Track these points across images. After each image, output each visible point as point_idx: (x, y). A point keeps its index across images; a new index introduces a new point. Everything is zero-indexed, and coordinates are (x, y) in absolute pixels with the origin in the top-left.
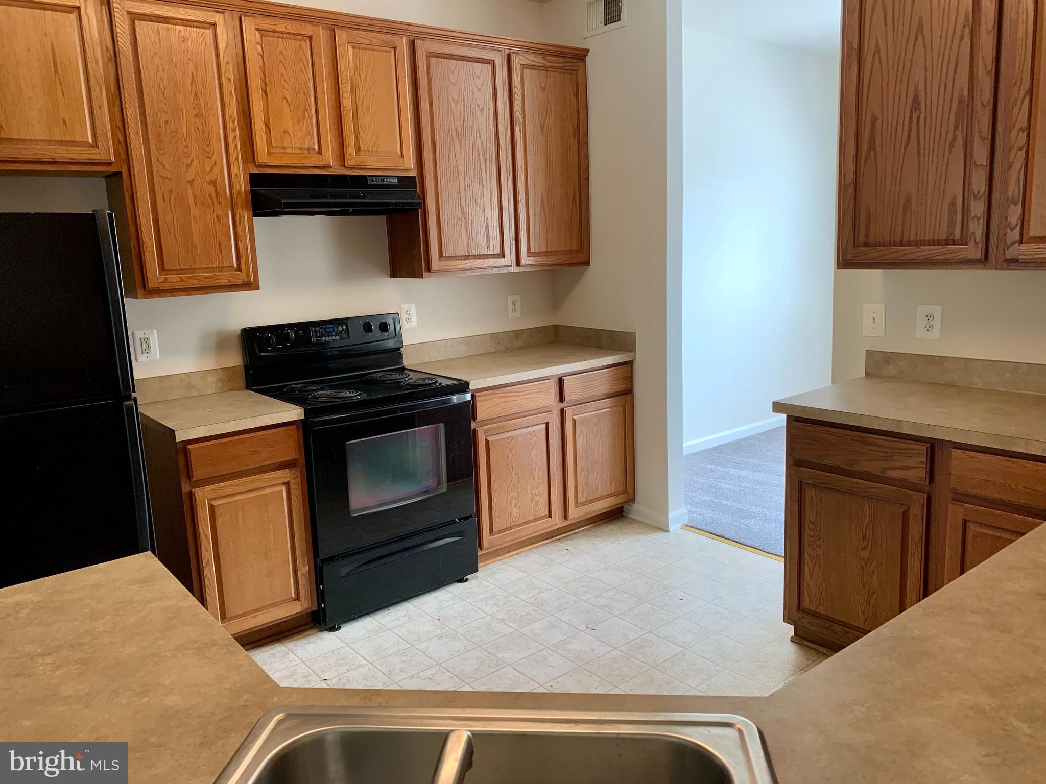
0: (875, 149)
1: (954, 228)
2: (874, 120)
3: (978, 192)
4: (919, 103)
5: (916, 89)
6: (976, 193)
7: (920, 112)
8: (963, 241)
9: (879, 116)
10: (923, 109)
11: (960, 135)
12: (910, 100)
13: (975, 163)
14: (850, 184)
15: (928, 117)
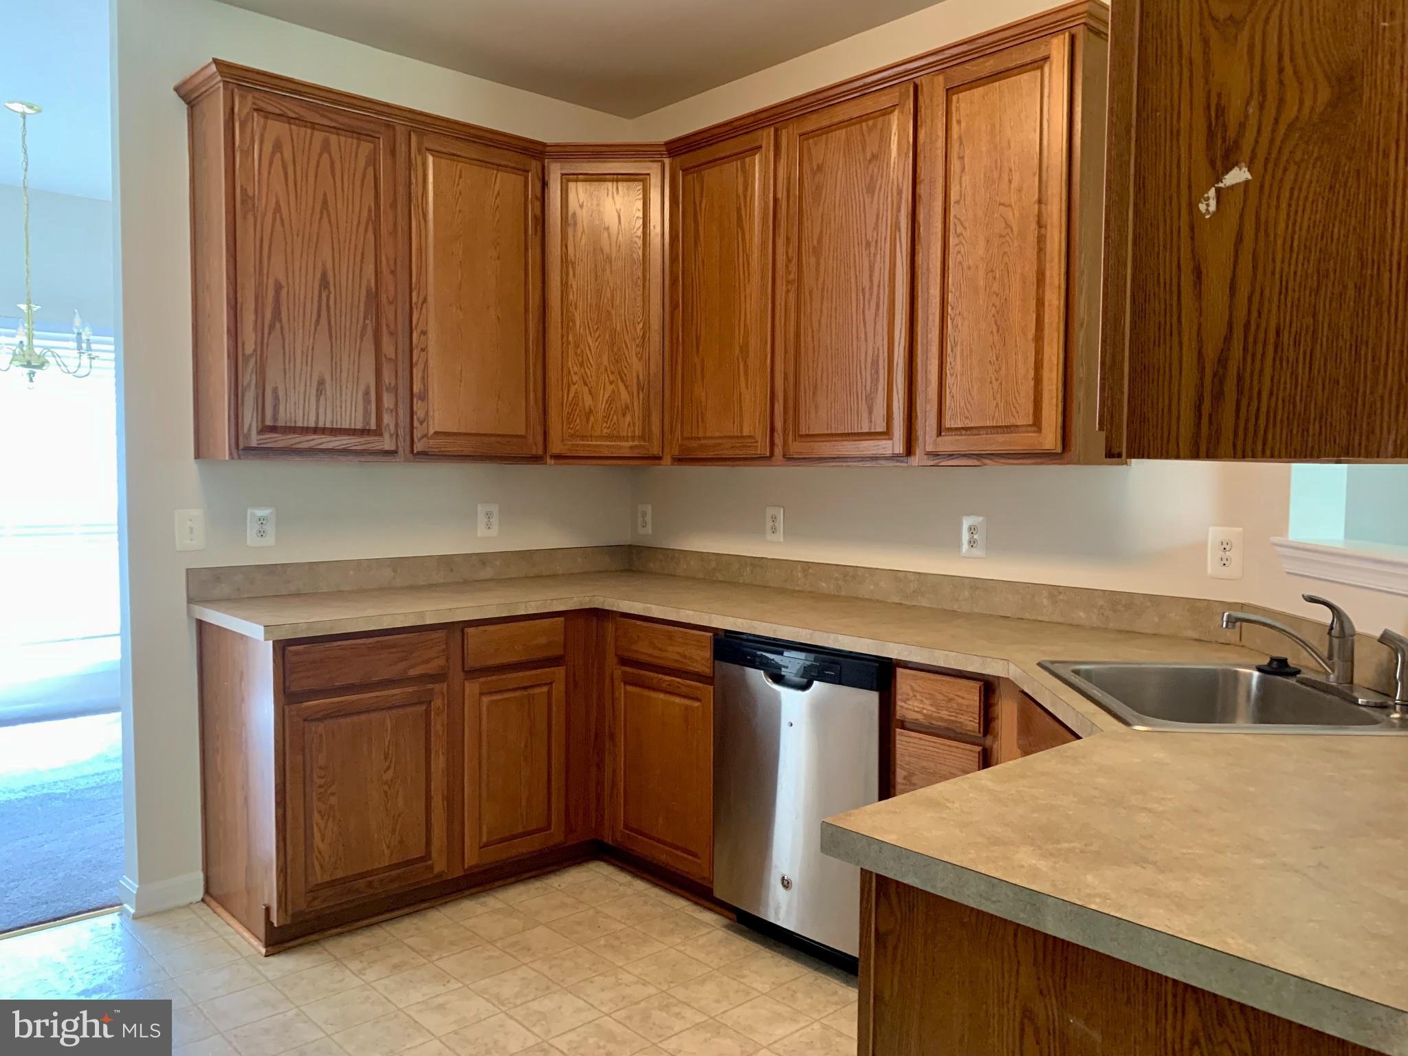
0: (280, 321)
1: (370, 418)
2: (278, 288)
3: (390, 384)
4: (328, 283)
5: (324, 265)
6: (387, 384)
7: (330, 292)
8: (378, 432)
9: (284, 283)
10: (332, 289)
11: (370, 325)
12: (318, 276)
13: (385, 355)
14: (251, 356)
15: (338, 297)
